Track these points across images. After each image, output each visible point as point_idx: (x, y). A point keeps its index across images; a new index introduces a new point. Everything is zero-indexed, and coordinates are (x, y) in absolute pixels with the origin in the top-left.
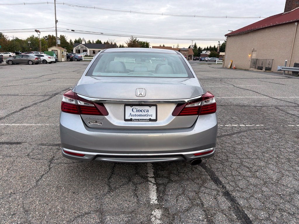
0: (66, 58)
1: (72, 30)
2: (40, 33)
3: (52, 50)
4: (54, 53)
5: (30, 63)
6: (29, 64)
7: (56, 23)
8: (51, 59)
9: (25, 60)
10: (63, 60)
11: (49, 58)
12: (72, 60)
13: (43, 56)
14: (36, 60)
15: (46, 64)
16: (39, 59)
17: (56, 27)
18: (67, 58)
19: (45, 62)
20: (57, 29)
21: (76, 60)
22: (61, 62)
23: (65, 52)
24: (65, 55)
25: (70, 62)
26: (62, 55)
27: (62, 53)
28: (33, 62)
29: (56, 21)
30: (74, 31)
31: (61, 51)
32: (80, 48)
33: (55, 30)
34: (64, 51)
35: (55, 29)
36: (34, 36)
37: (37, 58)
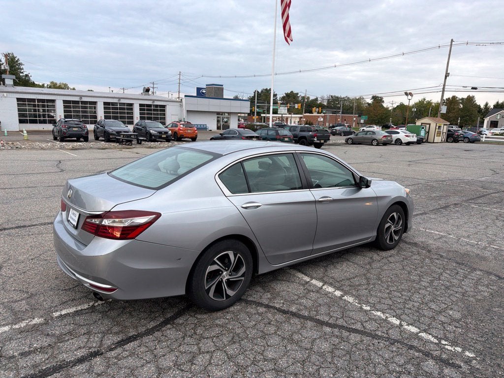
0: (445, 137)
1: (473, 88)
2: (412, 96)
3: (422, 124)
4: (423, 128)
5: (375, 143)
6: (372, 145)
7: (446, 78)
8: (408, 138)
9: (368, 139)
10: (438, 139)
11: (407, 136)
12: (456, 141)
13: (398, 133)
14: (384, 139)
15: (400, 145)
16: (389, 138)
17: (444, 85)
18: (448, 137)
19: (399, 142)
20: (446, 87)
21: (467, 140)
22: (434, 143)
23: (445, 127)
24: (445, 131)
25: (454, 144)
26: (437, 130)
27: (437, 127)
28: (378, 142)
29: (447, 75)
30: (475, 88)
31: (438, 125)
32: (498, 118)
33: (442, 90)
34: (442, 126)
35: (442, 87)
36: (424, 99)
37: (385, 136)
